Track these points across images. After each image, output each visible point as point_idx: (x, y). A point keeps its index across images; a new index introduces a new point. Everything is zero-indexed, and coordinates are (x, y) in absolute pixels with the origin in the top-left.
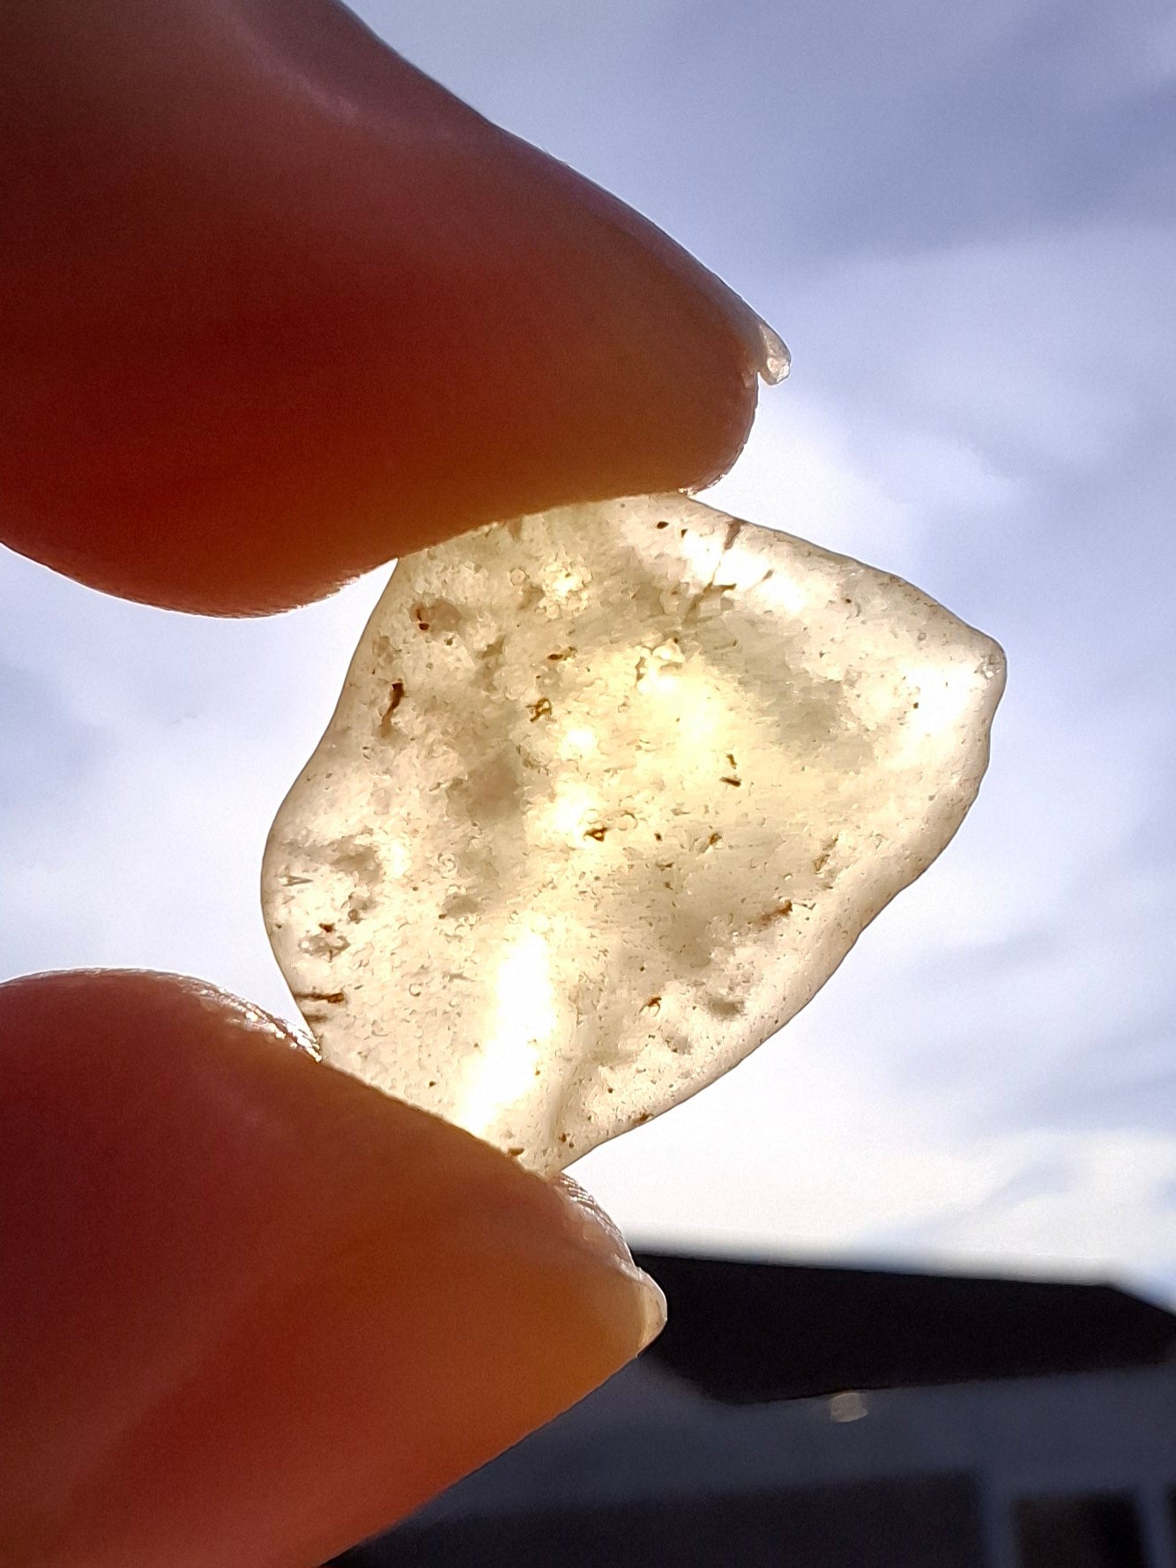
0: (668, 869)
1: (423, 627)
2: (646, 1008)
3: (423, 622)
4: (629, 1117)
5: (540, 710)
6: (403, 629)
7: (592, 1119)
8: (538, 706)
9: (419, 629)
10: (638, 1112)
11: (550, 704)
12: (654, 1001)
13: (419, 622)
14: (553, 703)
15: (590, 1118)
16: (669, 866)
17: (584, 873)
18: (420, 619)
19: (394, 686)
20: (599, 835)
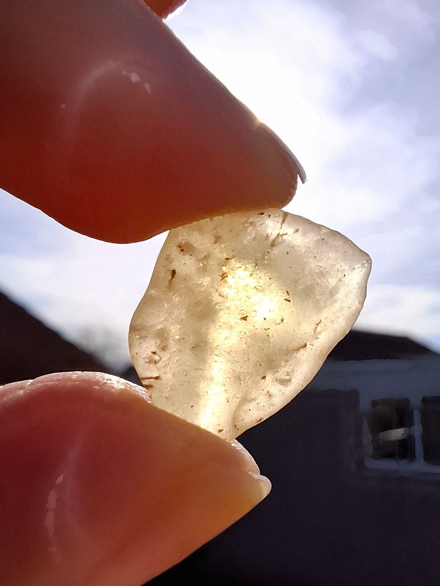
0: (268, 330)
1: (182, 250)
2: (261, 380)
3: (182, 249)
4: (256, 419)
5: (223, 277)
6: (175, 252)
7: (244, 419)
8: (222, 276)
9: (181, 252)
10: (259, 417)
11: (227, 274)
12: (264, 378)
13: (181, 249)
14: (228, 274)
15: (243, 419)
16: (269, 329)
17: (241, 332)
18: (181, 248)
19: (173, 270)
20: (245, 318)
